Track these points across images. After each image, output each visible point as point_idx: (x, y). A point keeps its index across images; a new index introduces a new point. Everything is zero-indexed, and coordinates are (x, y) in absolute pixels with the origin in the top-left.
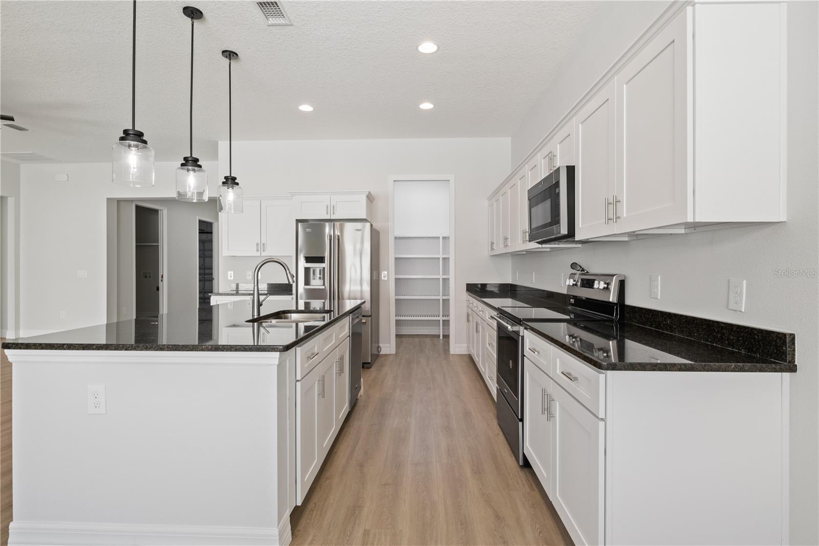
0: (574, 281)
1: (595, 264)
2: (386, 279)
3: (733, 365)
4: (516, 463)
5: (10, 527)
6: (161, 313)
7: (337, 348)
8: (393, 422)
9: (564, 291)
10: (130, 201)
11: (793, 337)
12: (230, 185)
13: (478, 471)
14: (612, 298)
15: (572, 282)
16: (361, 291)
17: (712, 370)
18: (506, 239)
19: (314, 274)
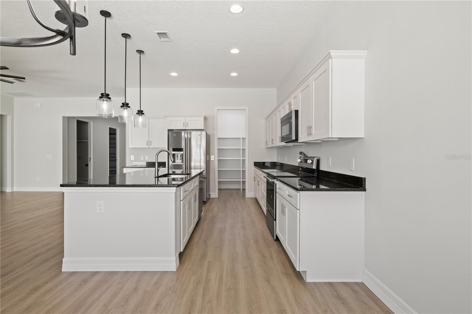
0: (301, 160)
1: (310, 152)
2: (213, 159)
3: (344, 189)
4: (273, 239)
5: (63, 260)
6: (89, 178)
7: (194, 190)
8: (218, 225)
9: (297, 165)
10: (74, 118)
11: (365, 178)
12: (140, 115)
13: (256, 242)
14: (314, 167)
15: (299, 160)
16: (200, 166)
17: (337, 191)
18: (273, 140)
19: (177, 157)
